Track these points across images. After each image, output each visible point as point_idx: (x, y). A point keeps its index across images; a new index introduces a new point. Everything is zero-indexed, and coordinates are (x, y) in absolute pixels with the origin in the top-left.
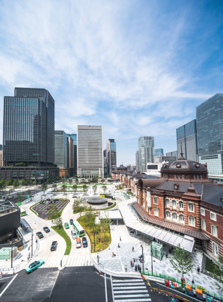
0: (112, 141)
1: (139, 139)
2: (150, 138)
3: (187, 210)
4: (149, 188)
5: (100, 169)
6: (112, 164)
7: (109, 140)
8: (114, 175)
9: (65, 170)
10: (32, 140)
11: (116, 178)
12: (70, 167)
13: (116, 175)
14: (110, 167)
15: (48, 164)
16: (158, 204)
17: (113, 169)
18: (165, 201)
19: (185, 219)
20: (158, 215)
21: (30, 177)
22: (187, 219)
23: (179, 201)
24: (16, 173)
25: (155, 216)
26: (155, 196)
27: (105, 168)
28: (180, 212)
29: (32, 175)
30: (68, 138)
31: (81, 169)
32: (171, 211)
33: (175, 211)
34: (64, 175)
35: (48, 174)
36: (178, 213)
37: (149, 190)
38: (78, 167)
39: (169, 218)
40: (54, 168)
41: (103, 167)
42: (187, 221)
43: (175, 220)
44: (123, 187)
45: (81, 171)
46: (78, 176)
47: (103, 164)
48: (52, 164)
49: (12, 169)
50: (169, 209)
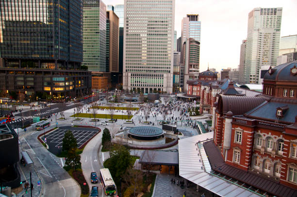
0: (193, 18)
1: (251, 15)
2: (274, 11)
3: (288, 155)
4: (230, 112)
5: (165, 75)
6: (190, 66)
7: (188, 16)
8: (190, 87)
9: (101, 75)
10: (44, 18)
11: (195, 94)
12: (111, 70)
13: (195, 88)
14: (186, 72)
15: (72, 63)
16: (241, 143)
17: (191, 77)
18: (253, 139)
19: (282, 170)
20: (239, 163)
21: (43, 87)
22: (286, 171)
23: (278, 138)
24: (22, 79)
25: (235, 164)
26: (239, 128)
27: (175, 73)
28: (276, 158)
29: (45, 84)
30: (108, 13)
31: (130, 74)
32: (262, 156)
33: (270, 156)
34: (100, 86)
35: (71, 83)
36: (273, 159)
37: (229, 117)
38: (124, 69)
39: (257, 168)
40: (82, 71)
41: (172, 72)
42: (285, 175)
43: (267, 171)
44: (202, 113)
45: (129, 78)
46: (124, 88)
47: (172, 66)
48: (78, 64)
49: (16, 72)
50: (259, 153)
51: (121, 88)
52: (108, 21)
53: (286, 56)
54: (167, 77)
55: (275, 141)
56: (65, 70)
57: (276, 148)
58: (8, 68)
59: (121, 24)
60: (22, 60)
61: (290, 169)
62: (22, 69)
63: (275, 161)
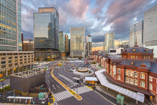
3: (140, 77)
4: (115, 63)
5: (83, 52)
6: (89, 50)
7: (88, 36)
9: (64, 53)
11: (92, 57)
12: (66, 51)
14: (88, 51)
15: (56, 49)
16: (120, 73)
17: (90, 53)
18: (125, 72)
19: (138, 82)
20: (120, 80)
21: (47, 57)
22: (140, 83)
23: (134, 72)
24: (41, 54)
25: (118, 80)
26: (119, 68)
27: (85, 52)
28: (135, 78)
29: (48, 56)
30: (65, 35)
31: (72, 52)
32: (129, 78)
33: (132, 78)
34: (64, 56)
35: (56, 55)
36: (133, 79)
37: (115, 65)
38: (71, 51)
39: (127, 82)
40: (59, 52)
41: (84, 51)
42: (140, 84)
43: (131, 83)
44: (96, 63)
45: (72, 53)
46: (71, 56)
47: (84, 50)
48: (57, 50)
49: (39, 52)
50: (127, 77)
51: (70, 56)
52: (65, 37)
53: (117, 46)
54: (83, 53)
55: (133, 72)
56: (54, 51)
57: (134, 75)
58: (36, 51)
59: (69, 38)
60: (41, 49)
61: (141, 82)
62: (41, 52)
63: (134, 79)
